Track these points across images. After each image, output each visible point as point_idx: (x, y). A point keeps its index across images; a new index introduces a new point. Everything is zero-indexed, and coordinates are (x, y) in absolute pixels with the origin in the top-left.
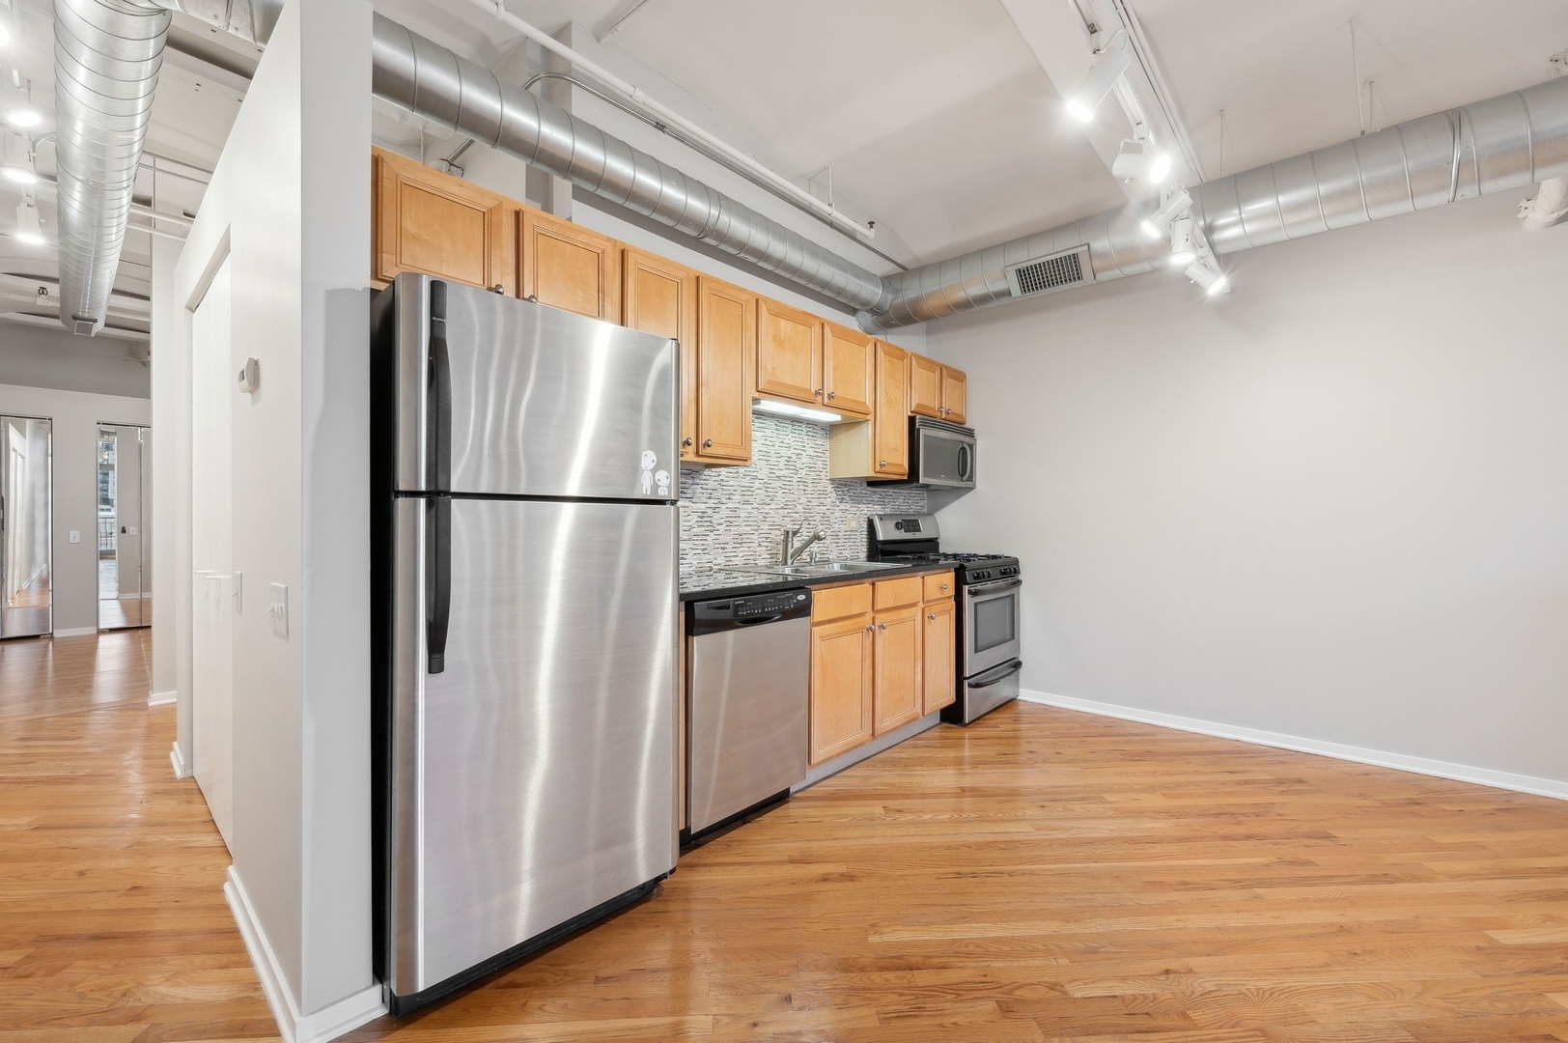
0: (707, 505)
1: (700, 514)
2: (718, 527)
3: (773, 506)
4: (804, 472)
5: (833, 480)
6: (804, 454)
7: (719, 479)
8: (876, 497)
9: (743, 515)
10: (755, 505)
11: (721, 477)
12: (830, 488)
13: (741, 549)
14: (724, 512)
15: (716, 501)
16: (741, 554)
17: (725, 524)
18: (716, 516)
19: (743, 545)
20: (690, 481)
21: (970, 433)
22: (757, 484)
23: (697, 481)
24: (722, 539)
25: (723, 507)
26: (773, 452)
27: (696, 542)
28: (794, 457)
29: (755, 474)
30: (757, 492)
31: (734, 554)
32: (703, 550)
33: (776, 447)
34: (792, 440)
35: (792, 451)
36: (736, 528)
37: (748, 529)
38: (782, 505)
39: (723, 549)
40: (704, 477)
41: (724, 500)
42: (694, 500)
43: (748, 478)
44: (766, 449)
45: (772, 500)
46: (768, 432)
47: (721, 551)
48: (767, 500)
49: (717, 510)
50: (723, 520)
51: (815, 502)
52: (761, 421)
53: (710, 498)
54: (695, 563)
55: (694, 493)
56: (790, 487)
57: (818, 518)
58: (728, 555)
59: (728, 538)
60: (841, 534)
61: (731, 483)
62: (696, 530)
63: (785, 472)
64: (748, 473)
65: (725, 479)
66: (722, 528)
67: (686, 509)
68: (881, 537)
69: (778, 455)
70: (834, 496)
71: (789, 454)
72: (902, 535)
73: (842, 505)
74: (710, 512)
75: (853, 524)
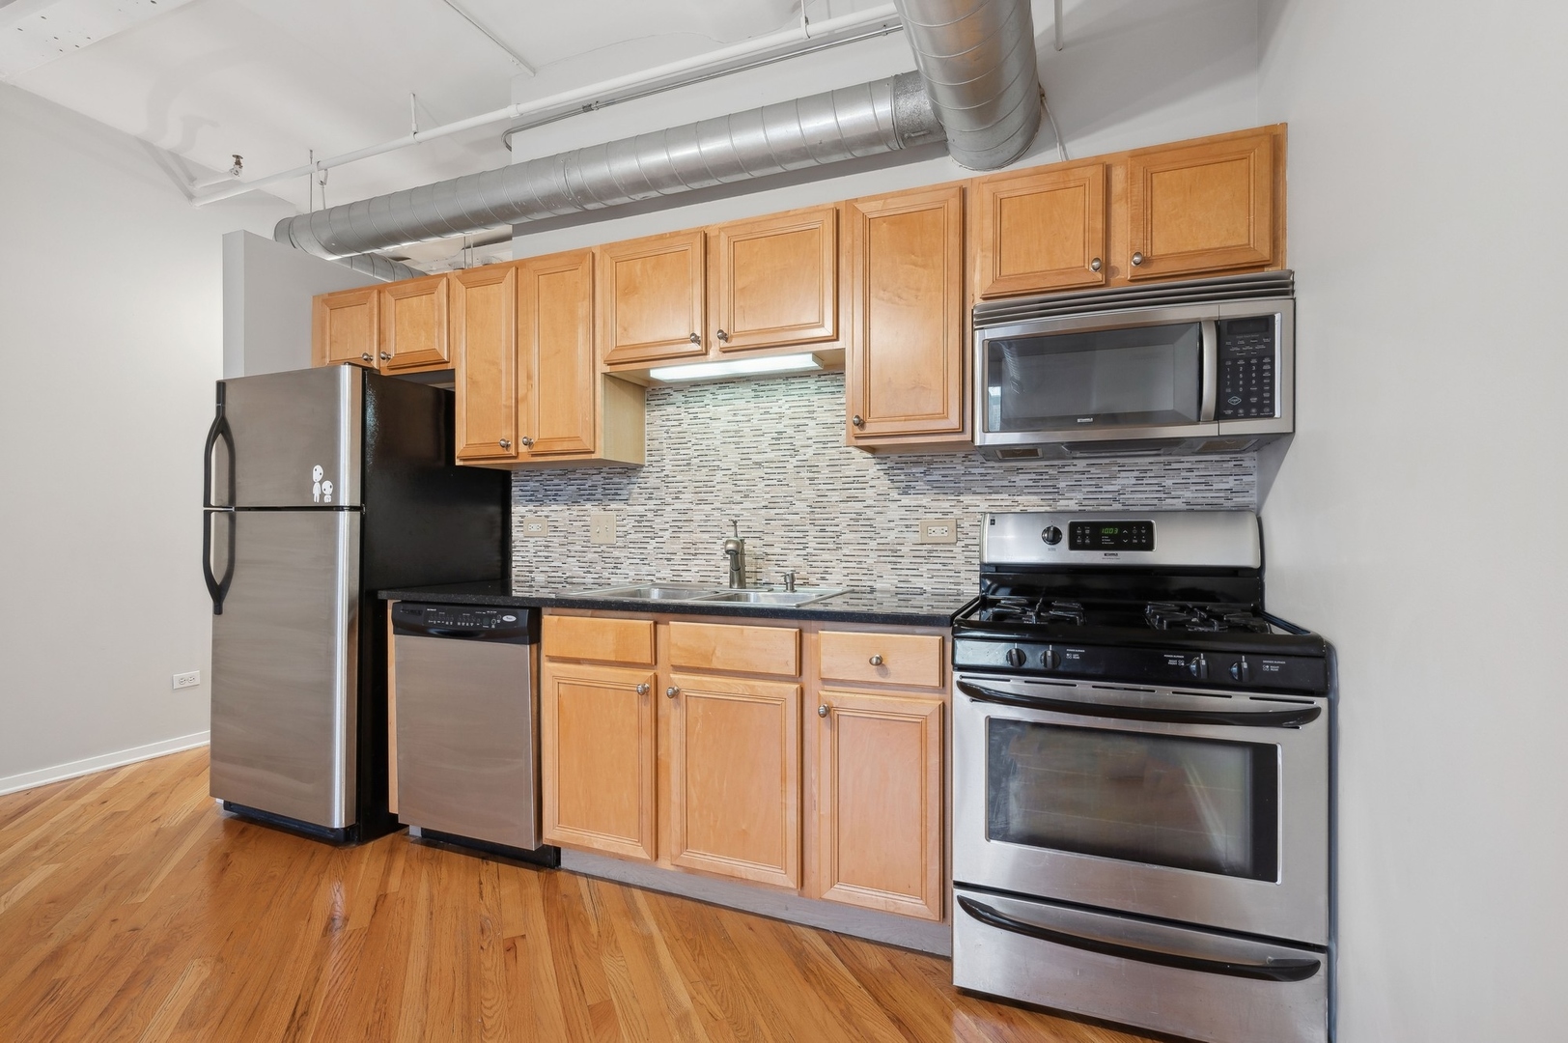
0: (647, 507)
1: (638, 518)
2: (661, 534)
3: (747, 505)
4: (810, 452)
6: (812, 423)
7: (662, 474)
8: (1021, 480)
9: (697, 517)
10: (717, 505)
11: (665, 473)
12: (873, 470)
13: (696, 562)
14: (669, 514)
15: (659, 502)
16: (696, 569)
17: (671, 530)
18: (658, 520)
19: (699, 556)
20: (625, 481)
22: (719, 476)
23: (634, 480)
24: (667, 548)
25: (669, 509)
26: (748, 430)
27: (633, 550)
28: (790, 431)
29: (716, 463)
30: (718, 487)
31: (685, 568)
32: (643, 559)
33: (755, 422)
34: (787, 405)
35: (786, 421)
36: (687, 535)
37: (706, 536)
38: (764, 504)
39: (669, 560)
40: (642, 475)
41: (669, 500)
42: (630, 502)
43: (704, 470)
44: (736, 428)
45: (746, 496)
46: (740, 404)
47: (666, 562)
48: (737, 498)
49: (659, 513)
50: (667, 526)
51: (835, 497)
52: (727, 390)
53: (650, 498)
54: (632, 574)
55: (630, 494)
56: (781, 477)
57: (843, 521)
58: (676, 568)
59: (677, 547)
60: (905, 549)
61: (679, 478)
62: (633, 537)
63: (771, 455)
64: (705, 464)
65: (671, 474)
66: (667, 534)
67: (620, 513)
68: (986, 558)
69: (759, 433)
70: (884, 484)
71: (780, 427)
72: (1062, 554)
73: (906, 500)
74: (650, 515)
75: (938, 533)
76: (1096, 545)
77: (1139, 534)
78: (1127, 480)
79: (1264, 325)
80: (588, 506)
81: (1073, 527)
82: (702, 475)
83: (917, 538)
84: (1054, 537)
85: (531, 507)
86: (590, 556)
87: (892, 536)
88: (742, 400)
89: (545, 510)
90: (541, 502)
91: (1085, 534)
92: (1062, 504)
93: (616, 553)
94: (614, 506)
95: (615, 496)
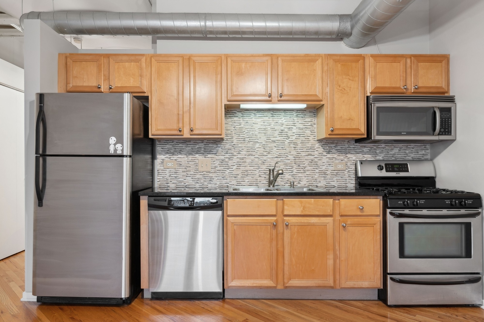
0: (225, 157)
1: (221, 161)
2: (231, 167)
3: (269, 156)
4: (294, 138)
5: (320, 141)
6: (294, 127)
7: (232, 144)
8: (365, 150)
9: (248, 161)
10: (257, 156)
11: (233, 143)
12: (317, 145)
13: (247, 178)
14: (235, 160)
15: (231, 155)
16: (248, 180)
17: (236, 166)
18: (230, 162)
19: (248, 176)
20: (215, 146)
21: (451, 100)
22: (257, 145)
23: (219, 146)
24: (234, 173)
25: (235, 157)
26: (269, 128)
27: (219, 174)
28: (286, 130)
29: (256, 140)
30: (257, 149)
31: (243, 180)
32: (223, 177)
33: (272, 126)
34: (285, 120)
35: (284, 126)
36: (244, 168)
37: (252, 168)
38: (276, 156)
39: (235, 177)
40: (223, 144)
41: (235, 154)
42: (217, 154)
43: (251, 143)
44: (264, 127)
45: (269, 153)
46: (266, 118)
47: (234, 178)
48: (265, 154)
49: (231, 159)
50: (235, 164)
51: (303, 154)
52: (261, 113)
53: (227, 153)
54: (218, 183)
55: (217, 151)
56: (283, 146)
57: (307, 163)
58: (239, 180)
59: (239, 172)
60: (328, 172)
61: (240, 145)
62: (219, 168)
63: (279, 138)
64: (251, 140)
65: (236, 144)
66: (235, 167)
67: (213, 159)
68: (360, 175)
69: (273, 130)
70: (321, 150)
71: (282, 128)
72: (384, 173)
73: (329, 156)
74: (227, 160)
75: (340, 167)
76: (393, 171)
77: (403, 167)
79: (449, 110)
80: (197, 156)
81: (386, 165)
82: (250, 145)
83: (333, 168)
84: (380, 168)
85: (167, 156)
86: (198, 176)
87: (324, 168)
89: (175, 157)
90: (173, 154)
91: (390, 167)
92: (380, 158)
93: (211, 175)
94: (209, 156)
95: (210, 152)
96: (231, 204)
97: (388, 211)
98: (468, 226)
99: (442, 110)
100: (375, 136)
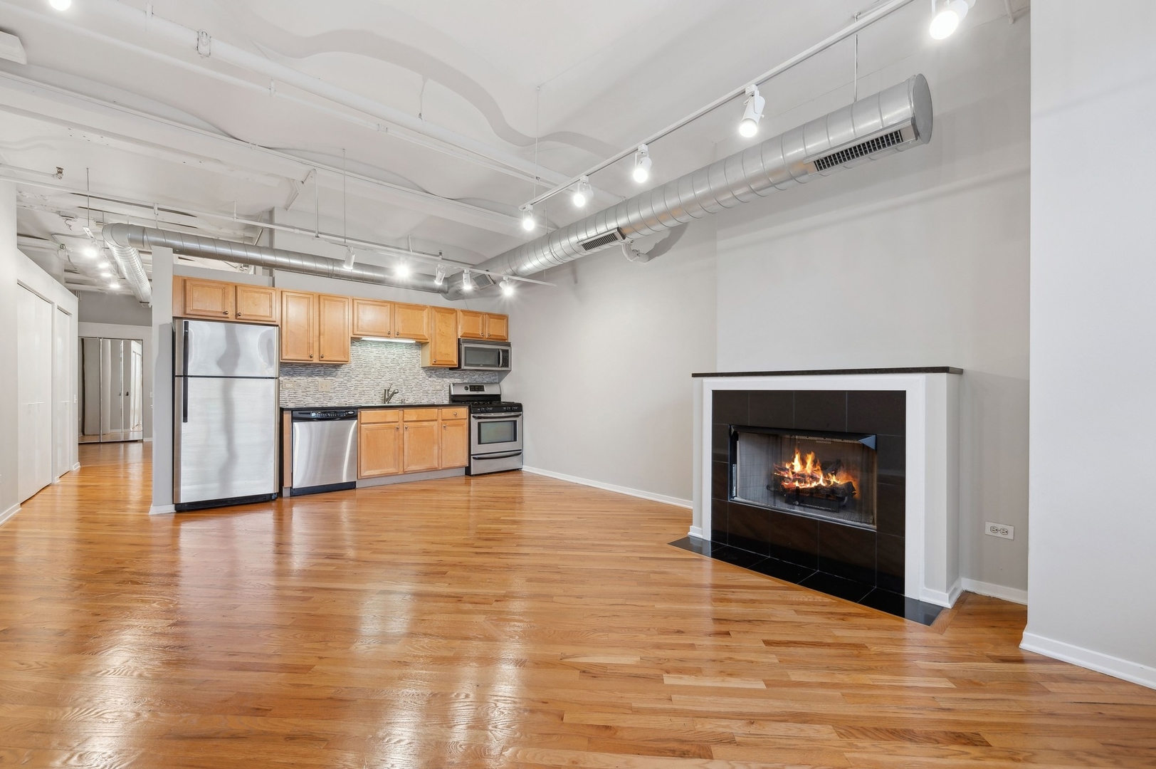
0: (344, 379)
1: (340, 383)
2: (350, 388)
3: (384, 379)
4: (403, 365)
5: (424, 368)
6: (404, 357)
7: (351, 368)
8: (456, 375)
9: (365, 383)
10: (373, 379)
12: (422, 371)
13: (364, 397)
14: (353, 382)
15: (349, 377)
18: (349, 383)
20: (334, 370)
21: (509, 345)
22: (373, 370)
23: (338, 370)
24: (352, 392)
26: (383, 357)
27: (338, 394)
28: (397, 358)
29: (372, 366)
30: (373, 373)
31: (360, 399)
32: (342, 396)
33: (386, 355)
34: (396, 351)
35: (396, 356)
36: (361, 388)
37: (368, 389)
38: (390, 379)
40: (342, 368)
41: (353, 377)
42: (337, 377)
45: (383, 377)
47: (352, 397)
48: (380, 377)
49: (349, 381)
50: (353, 385)
51: (411, 378)
53: (345, 376)
55: (336, 374)
56: (394, 371)
57: (413, 384)
58: (356, 399)
59: (356, 392)
60: (430, 392)
61: (357, 370)
62: (338, 389)
63: (391, 365)
64: (368, 366)
65: (354, 368)
66: (353, 388)
67: (332, 381)
68: (453, 394)
69: (386, 358)
70: (424, 375)
71: (394, 357)
72: (469, 392)
73: (430, 379)
74: (345, 382)
75: (438, 388)
76: (475, 391)
77: (481, 388)
78: (477, 376)
79: (507, 351)
80: (317, 378)
81: (470, 386)
82: (367, 369)
83: (433, 389)
84: (466, 388)
85: (286, 377)
86: (317, 396)
87: (426, 388)
88: (382, 348)
89: (295, 379)
90: (292, 376)
91: (473, 388)
92: (465, 381)
93: (330, 395)
94: (329, 378)
95: (330, 375)
96: (365, 416)
97: (472, 415)
98: (515, 422)
99: (503, 351)
100: (463, 367)
